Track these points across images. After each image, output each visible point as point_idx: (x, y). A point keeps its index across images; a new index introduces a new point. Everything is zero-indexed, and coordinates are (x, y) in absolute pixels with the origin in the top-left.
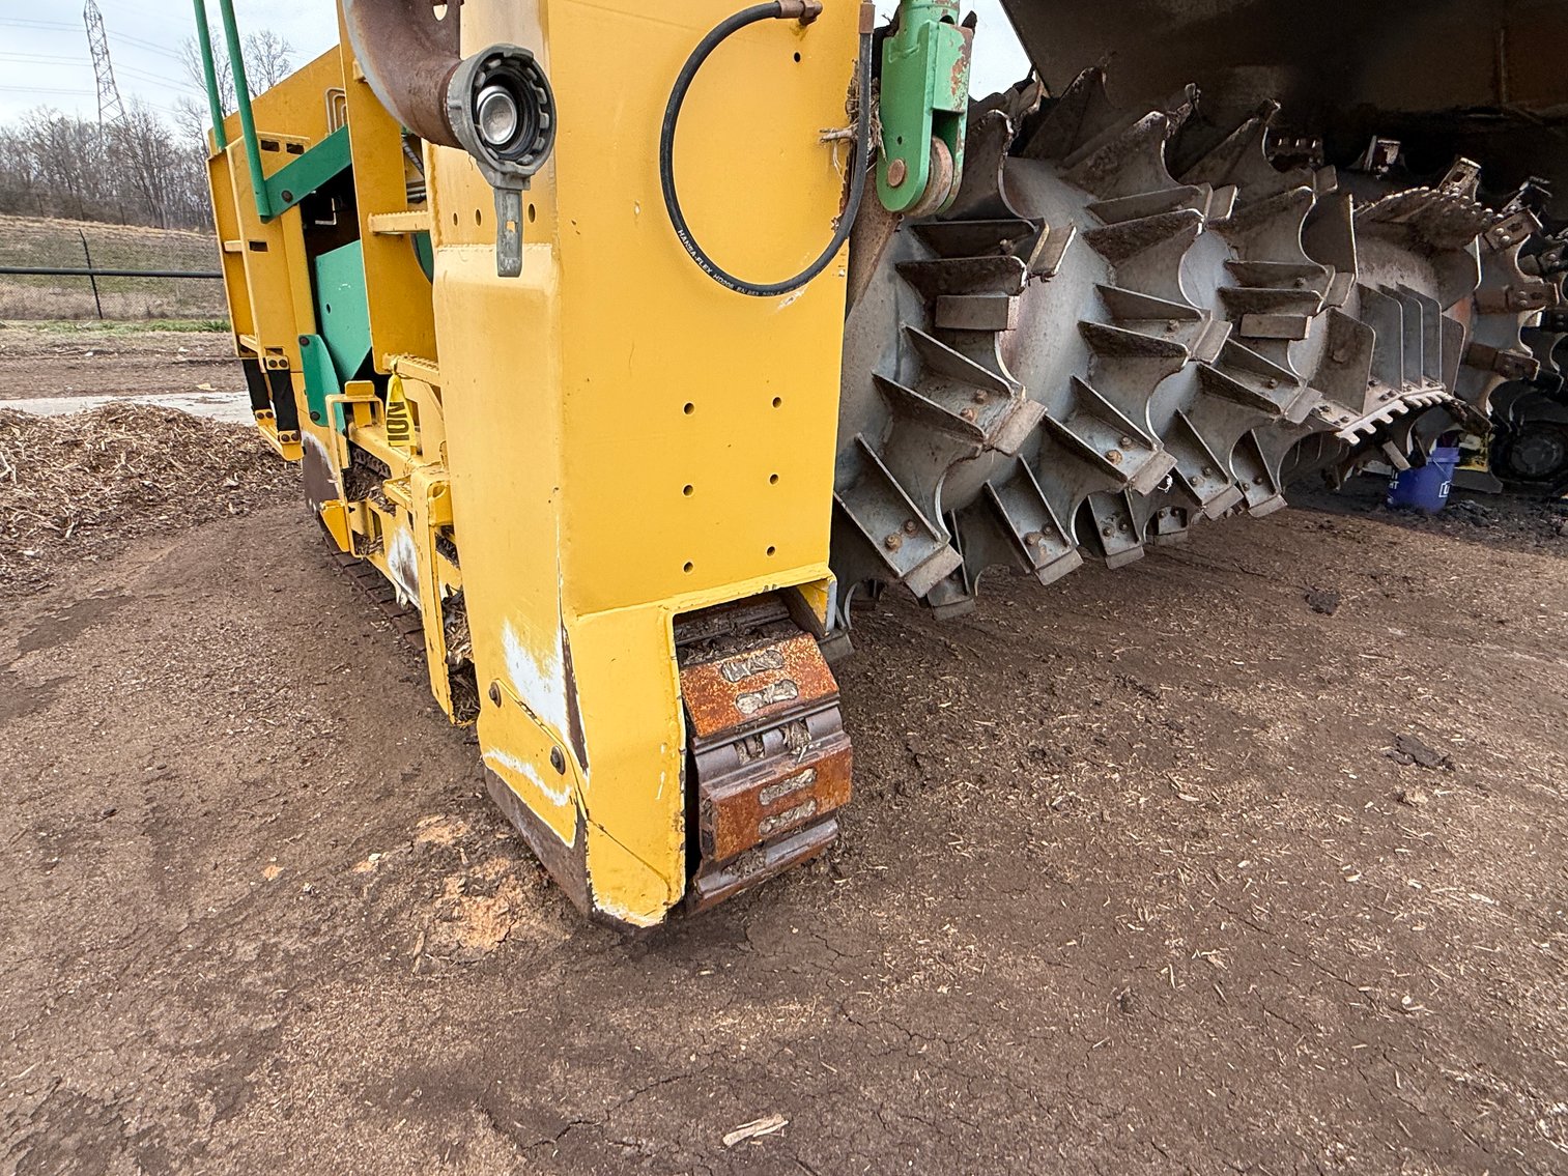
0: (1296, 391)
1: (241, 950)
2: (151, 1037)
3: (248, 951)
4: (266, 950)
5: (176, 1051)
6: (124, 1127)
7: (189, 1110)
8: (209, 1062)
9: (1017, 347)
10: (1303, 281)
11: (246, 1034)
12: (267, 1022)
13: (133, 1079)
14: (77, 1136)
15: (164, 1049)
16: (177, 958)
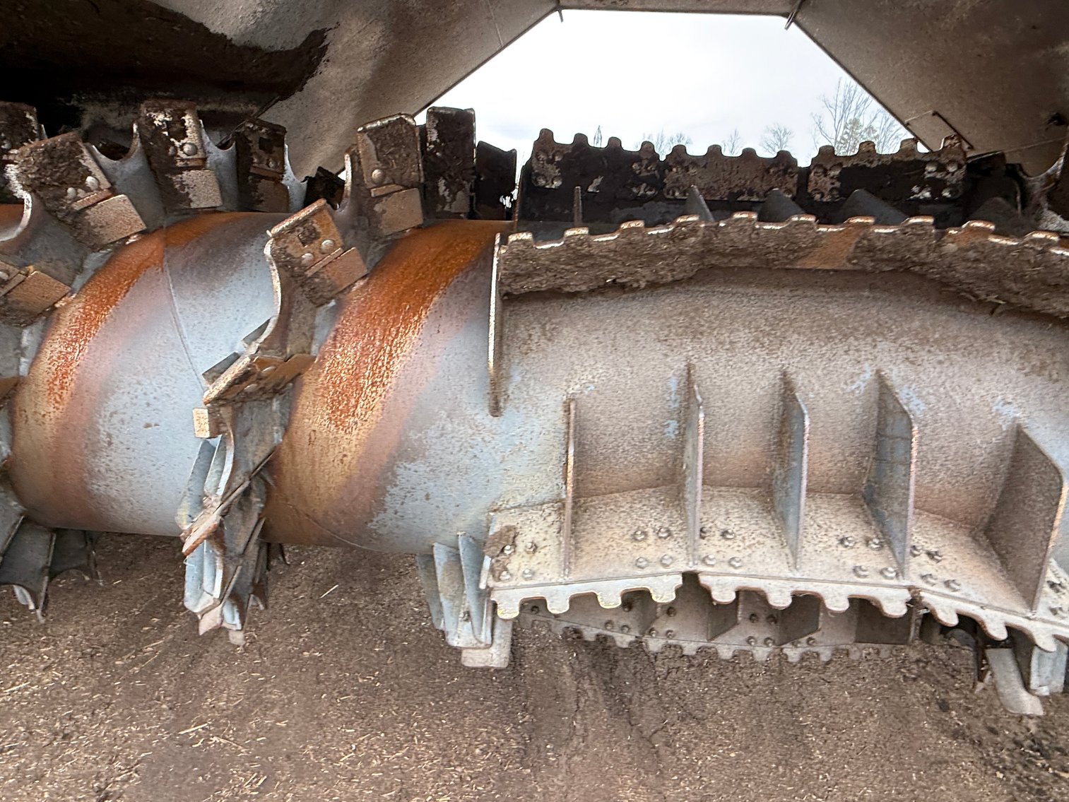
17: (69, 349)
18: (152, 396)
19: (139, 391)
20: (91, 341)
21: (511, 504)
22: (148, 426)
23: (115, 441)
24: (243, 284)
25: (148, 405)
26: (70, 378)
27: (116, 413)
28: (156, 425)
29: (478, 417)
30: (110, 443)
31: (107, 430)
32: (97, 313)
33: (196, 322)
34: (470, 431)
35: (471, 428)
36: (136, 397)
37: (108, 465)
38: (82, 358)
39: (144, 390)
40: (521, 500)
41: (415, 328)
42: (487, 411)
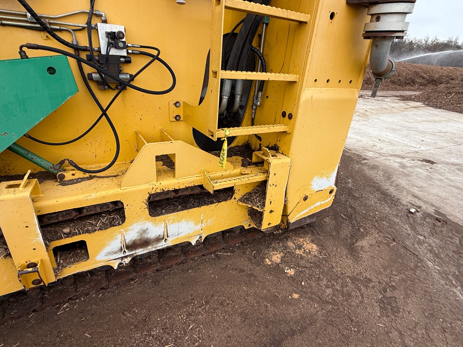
1: (329, 293)
2: (361, 302)
3: (329, 291)
4: (327, 287)
5: (362, 295)
6: (382, 298)
7: (373, 287)
8: (362, 287)
11: (353, 283)
12: (348, 280)
13: (372, 301)
14: (387, 306)
15: (363, 298)
16: (336, 308)
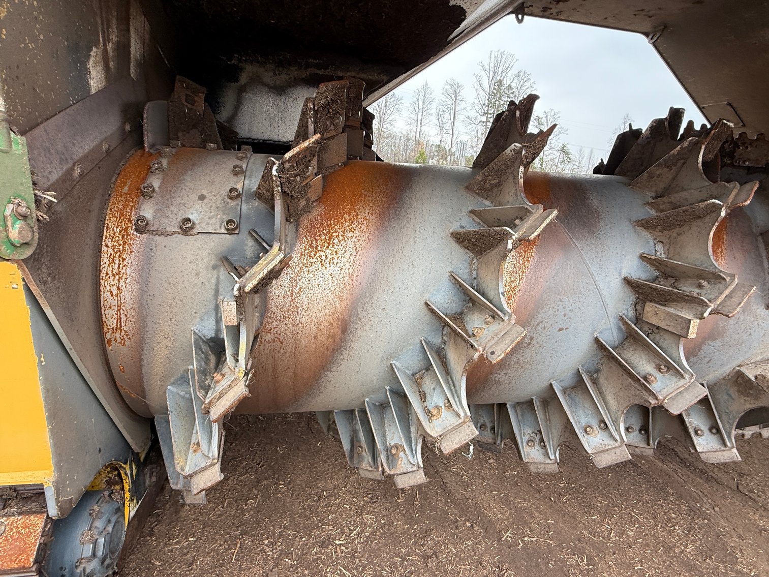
0: (682, 382)
9: (350, 317)
10: (705, 283)
17: (512, 279)
18: (568, 309)
19: (561, 306)
20: (527, 272)
21: (752, 362)
22: (561, 330)
23: (534, 342)
24: (610, 228)
25: (565, 315)
26: (513, 300)
27: (542, 322)
28: (566, 329)
29: (759, 310)
30: (530, 344)
31: (531, 335)
32: (525, 252)
33: (594, 256)
34: (752, 319)
35: (754, 317)
36: (558, 310)
37: (519, 359)
38: (522, 285)
39: (564, 305)
40: (759, 358)
41: (722, 256)
42: (763, 307)
